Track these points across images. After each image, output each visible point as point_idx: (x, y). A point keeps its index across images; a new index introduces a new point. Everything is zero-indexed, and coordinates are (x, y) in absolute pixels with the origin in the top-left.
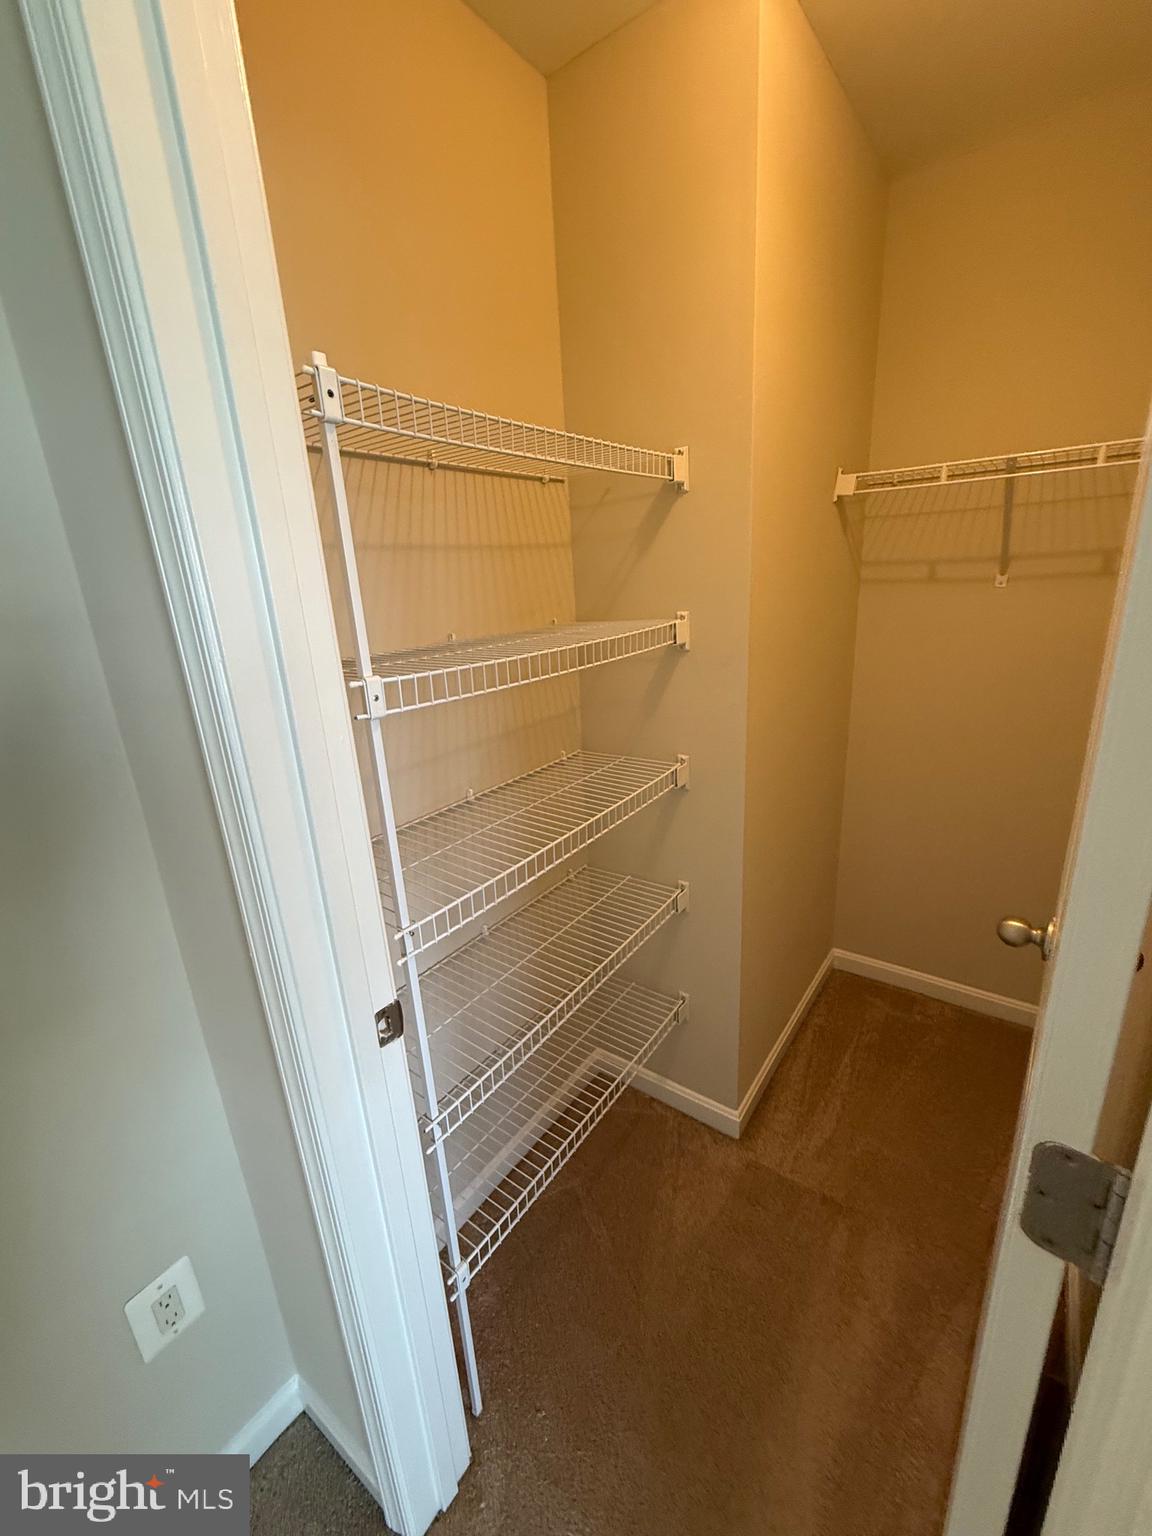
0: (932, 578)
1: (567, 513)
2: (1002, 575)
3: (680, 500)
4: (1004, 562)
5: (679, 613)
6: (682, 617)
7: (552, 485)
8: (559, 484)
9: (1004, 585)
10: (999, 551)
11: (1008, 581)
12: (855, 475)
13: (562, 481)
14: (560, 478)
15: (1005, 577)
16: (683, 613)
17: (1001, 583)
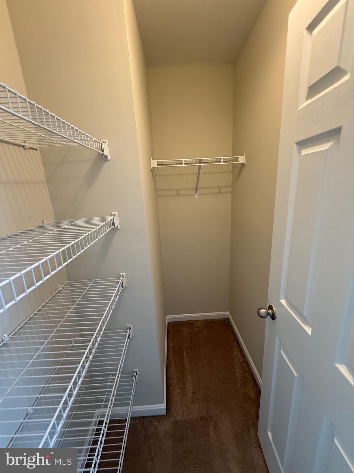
0: (178, 195)
1: (42, 166)
2: (196, 193)
3: (106, 163)
4: (196, 190)
5: (112, 213)
6: (115, 215)
7: (30, 150)
8: (34, 151)
9: (197, 196)
10: (195, 186)
11: (198, 195)
12: (157, 161)
13: (36, 149)
14: (35, 147)
15: (197, 194)
16: (115, 213)
17: (196, 196)
